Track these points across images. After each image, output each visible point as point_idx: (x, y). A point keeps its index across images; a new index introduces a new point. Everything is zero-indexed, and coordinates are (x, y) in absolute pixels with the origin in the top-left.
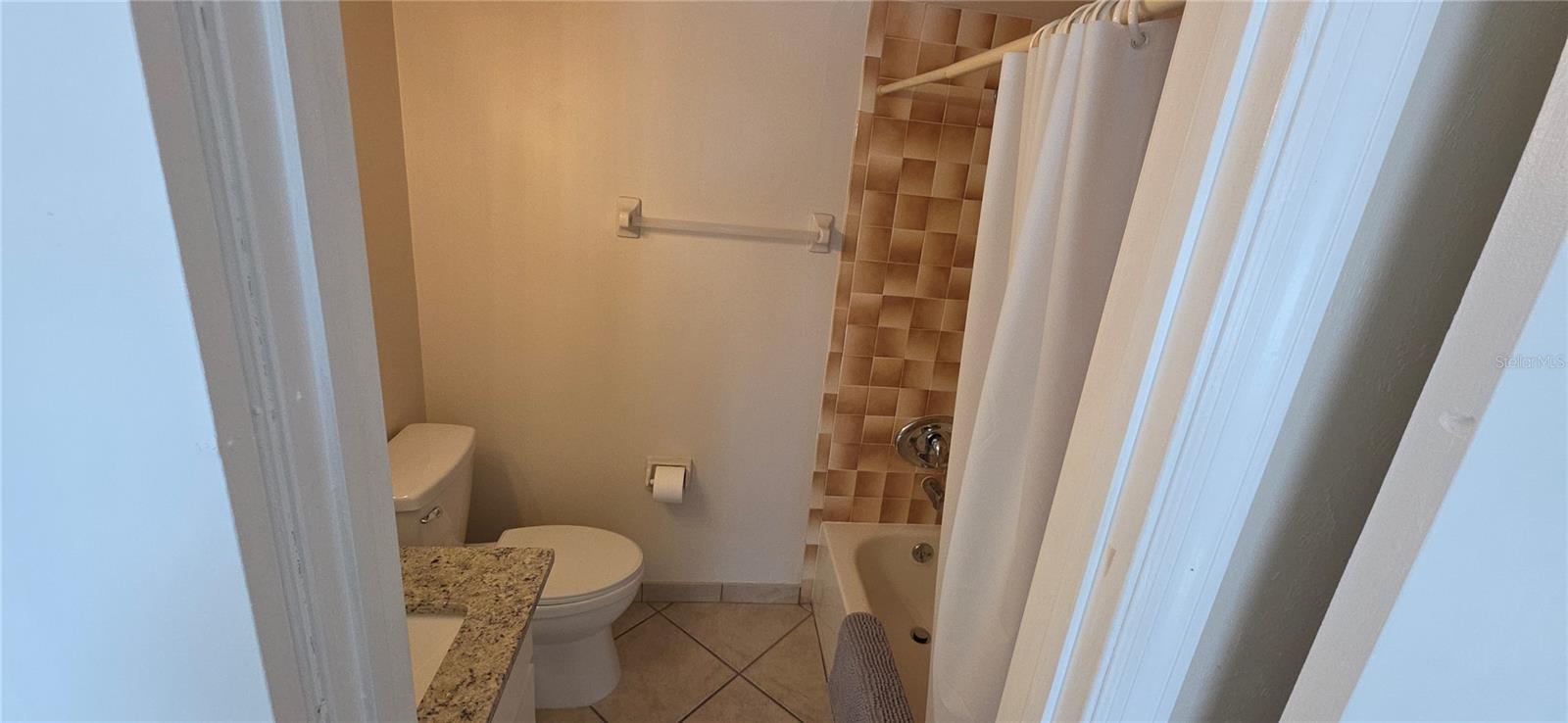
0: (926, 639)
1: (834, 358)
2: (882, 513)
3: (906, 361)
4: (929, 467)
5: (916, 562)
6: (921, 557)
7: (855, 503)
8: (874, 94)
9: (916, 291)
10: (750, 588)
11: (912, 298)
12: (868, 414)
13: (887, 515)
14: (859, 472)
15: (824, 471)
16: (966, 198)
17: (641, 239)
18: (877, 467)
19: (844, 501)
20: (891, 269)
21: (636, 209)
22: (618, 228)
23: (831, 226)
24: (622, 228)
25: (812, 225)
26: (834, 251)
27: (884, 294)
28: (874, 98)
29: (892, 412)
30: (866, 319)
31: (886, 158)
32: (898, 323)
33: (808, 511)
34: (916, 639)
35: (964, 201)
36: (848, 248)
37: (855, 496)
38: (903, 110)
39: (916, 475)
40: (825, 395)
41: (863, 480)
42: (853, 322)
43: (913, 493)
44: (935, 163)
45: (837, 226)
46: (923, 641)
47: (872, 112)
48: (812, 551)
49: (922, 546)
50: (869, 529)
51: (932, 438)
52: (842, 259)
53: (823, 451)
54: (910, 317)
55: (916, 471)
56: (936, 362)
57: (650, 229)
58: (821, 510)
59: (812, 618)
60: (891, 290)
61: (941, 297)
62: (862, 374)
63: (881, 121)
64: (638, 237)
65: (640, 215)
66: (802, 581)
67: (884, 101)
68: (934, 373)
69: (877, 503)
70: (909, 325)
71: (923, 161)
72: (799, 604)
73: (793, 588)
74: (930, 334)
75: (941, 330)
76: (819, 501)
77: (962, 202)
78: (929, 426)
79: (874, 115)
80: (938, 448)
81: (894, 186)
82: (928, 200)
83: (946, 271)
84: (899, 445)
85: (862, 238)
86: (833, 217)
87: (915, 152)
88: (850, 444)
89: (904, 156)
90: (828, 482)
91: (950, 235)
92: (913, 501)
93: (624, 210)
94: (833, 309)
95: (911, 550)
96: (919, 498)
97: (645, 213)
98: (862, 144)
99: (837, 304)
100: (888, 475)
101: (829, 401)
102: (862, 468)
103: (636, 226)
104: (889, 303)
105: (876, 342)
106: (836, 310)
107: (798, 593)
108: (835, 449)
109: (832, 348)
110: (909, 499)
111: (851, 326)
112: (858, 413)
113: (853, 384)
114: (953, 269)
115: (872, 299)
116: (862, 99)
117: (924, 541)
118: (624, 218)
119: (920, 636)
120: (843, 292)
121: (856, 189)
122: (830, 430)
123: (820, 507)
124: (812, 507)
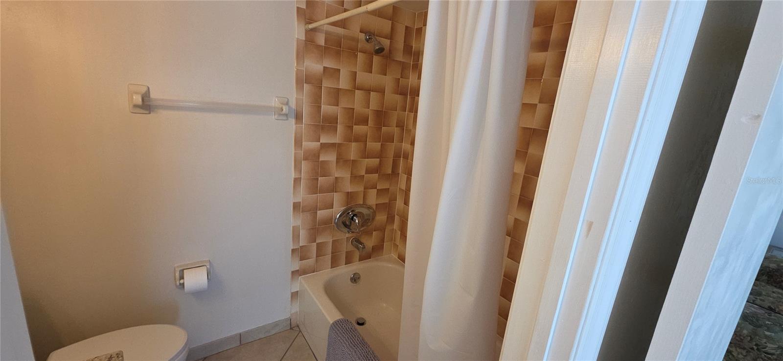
0: (364, 323)
1: (297, 181)
2: (332, 263)
3: (336, 177)
4: (353, 232)
5: (352, 284)
6: (355, 281)
7: (317, 261)
8: (304, 29)
9: (337, 139)
10: (259, 329)
11: (336, 143)
12: (319, 210)
13: (334, 263)
14: (317, 243)
15: (299, 247)
16: (357, 89)
17: (152, 114)
18: (326, 239)
19: (311, 262)
20: (323, 128)
21: (146, 91)
22: (131, 106)
23: (287, 104)
24: (136, 106)
25: (275, 102)
26: (290, 119)
27: (321, 142)
28: (304, 31)
29: (331, 206)
30: (313, 157)
31: (315, 66)
32: (330, 157)
33: (291, 272)
34: (359, 324)
35: (356, 91)
36: (298, 117)
37: (316, 257)
38: (321, 40)
39: (347, 238)
40: (294, 203)
41: (320, 247)
42: (306, 159)
43: (346, 249)
44: (340, 70)
45: (290, 104)
46: (362, 324)
47: (304, 39)
48: (294, 295)
49: (354, 274)
50: (327, 273)
51: (353, 217)
52: (296, 124)
53: (296, 236)
54: (336, 153)
55: (347, 236)
56: (351, 177)
57: (158, 107)
58: (298, 270)
59: (300, 334)
60: (324, 140)
61: (350, 142)
62: (314, 188)
63: (308, 44)
64: (150, 113)
65: (149, 97)
66: (291, 315)
67: (310, 34)
68: (351, 182)
69: (328, 258)
70: (336, 157)
71: (335, 69)
72: (291, 328)
73: (286, 320)
74: (346, 161)
75: (352, 158)
76: (296, 266)
77: (355, 91)
78: (350, 211)
79: (305, 41)
80: (357, 221)
81: (321, 82)
82: (338, 90)
83: (351, 128)
84: (337, 224)
85: (306, 111)
86: (288, 99)
87: (329, 63)
88: (312, 229)
89: (324, 65)
90: (300, 253)
91: (352, 108)
92: (346, 252)
93: (136, 93)
94: (293, 152)
95: (350, 278)
96: (350, 250)
97: (153, 95)
98: (300, 57)
99: (295, 150)
100: (334, 242)
101: (296, 206)
102: (318, 241)
103: (146, 105)
104: (324, 146)
105: (320, 169)
106: (295, 153)
107: (289, 322)
108: (303, 233)
109: (295, 176)
110: (345, 252)
111: (306, 161)
112: (314, 210)
113: (309, 194)
114: (354, 126)
115: (315, 145)
116: (298, 32)
117: (354, 272)
118: (138, 99)
119: (360, 322)
120: (298, 142)
121: (300, 82)
122: (299, 223)
123: (298, 269)
124: (292, 270)
